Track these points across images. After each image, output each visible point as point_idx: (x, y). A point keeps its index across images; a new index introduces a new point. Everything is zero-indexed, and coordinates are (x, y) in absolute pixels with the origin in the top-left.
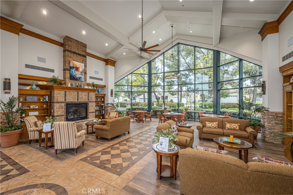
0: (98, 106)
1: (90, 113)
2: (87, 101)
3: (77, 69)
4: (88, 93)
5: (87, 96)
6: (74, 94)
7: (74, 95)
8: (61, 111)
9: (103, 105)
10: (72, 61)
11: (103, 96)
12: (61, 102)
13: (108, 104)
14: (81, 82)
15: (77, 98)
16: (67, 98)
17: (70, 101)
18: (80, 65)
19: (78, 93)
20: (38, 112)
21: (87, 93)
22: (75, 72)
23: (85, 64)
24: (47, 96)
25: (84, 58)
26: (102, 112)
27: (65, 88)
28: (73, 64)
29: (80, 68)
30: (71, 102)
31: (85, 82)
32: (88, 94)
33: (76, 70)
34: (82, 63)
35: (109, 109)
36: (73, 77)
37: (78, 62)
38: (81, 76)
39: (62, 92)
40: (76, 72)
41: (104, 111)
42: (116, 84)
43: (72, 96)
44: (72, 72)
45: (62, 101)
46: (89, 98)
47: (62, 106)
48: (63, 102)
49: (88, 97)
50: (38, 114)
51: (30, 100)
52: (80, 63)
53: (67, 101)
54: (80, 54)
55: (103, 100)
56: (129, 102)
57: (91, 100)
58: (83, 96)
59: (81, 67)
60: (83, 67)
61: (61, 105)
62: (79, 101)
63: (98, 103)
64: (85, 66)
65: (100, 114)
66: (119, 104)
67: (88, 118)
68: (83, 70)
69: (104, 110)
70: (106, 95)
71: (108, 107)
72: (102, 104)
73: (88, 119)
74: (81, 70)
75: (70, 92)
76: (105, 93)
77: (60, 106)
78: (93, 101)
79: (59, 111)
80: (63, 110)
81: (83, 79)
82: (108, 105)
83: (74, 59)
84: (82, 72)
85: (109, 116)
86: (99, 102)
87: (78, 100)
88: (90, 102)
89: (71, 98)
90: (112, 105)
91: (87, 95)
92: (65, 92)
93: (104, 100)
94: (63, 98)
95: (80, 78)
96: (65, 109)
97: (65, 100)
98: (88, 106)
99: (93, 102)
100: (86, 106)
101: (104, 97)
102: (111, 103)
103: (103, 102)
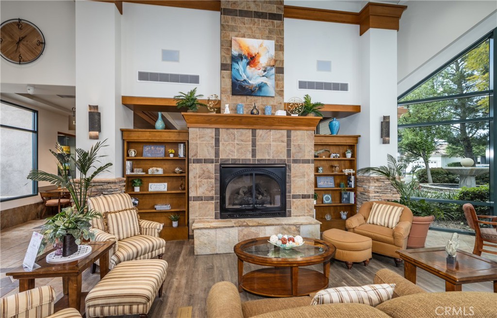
0: (334, 175)
1: (294, 197)
2: (285, 158)
3: (252, 60)
4: (289, 132)
5: (283, 142)
6: (241, 136)
7: (242, 141)
8: (205, 186)
9: (350, 175)
10: (237, 38)
11: (349, 141)
12: (206, 161)
13: (368, 170)
14: (264, 99)
15: (250, 148)
16: (221, 147)
17: (231, 157)
18: (261, 46)
19: (254, 135)
20: (166, 184)
21: (285, 132)
22: (244, 71)
23: (277, 41)
24: (182, 145)
25: (275, 22)
26: (346, 196)
27: (214, 119)
28: (240, 47)
29: (260, 56)
30: (232, 159)
31: (278, 98)
32: (289, 136)
33: (248, 64)
34: (268, 38)
35: (372, 189)
36: (241, 87)
37: (254, 37)
38: (264, 80)
39: (209, 131)
40: (250, 70)
41: (352, 194)
42: (402, 100)
43: (236, 142)
44: (238, 70)
45: (208, 157)
46: (293, 150)
47: (209, 172)
48: (211, 161)
49: (289, 145)
50: (166, 190)
51: (149, 155)
52: (260, 41)
53: (220, 158)
54: (262, 13)
55: (349, 156)
56: (470, 168)
57: (300, 155)
58: (272, 143)
59: (262, 53)
60: (272, 52)
61: (205, 169)
62: (258, 157)
63: (332, 166)
64: (280, 48)
65: (341, 202)
66: (429, 173)
67: (287, 213)
68: (270, 59)
69: (354, 190)
70: (361, 140)
71: (369, 180)
72: (347, 171)
73: (290, 216)
74: (263, 61)
75: (231, 130)
76: (357, 134)
77: (204, 171)
78: (307, 158)
79: (200, 186)
80: (211, 182)
81: (271, 90)
82: (366, 174)
83: (242, 31)
84: (269, 68)
85: (365, 219)
86: (336, 164)
87: (254, 155)
88: (295, 161)
89: (233, 149)
90: (383, 177)
91: (285, 139)
92: (217, 130)
93: (353, 156)
94: (210, 149)
95: (260, 87)
96: (216, 179)
97: (217, 154)
98: (290, 176)
99: (307, 161)
100: (279, 175)
101: (352, 147)
102: (382, 168)
103: (352, 163)
